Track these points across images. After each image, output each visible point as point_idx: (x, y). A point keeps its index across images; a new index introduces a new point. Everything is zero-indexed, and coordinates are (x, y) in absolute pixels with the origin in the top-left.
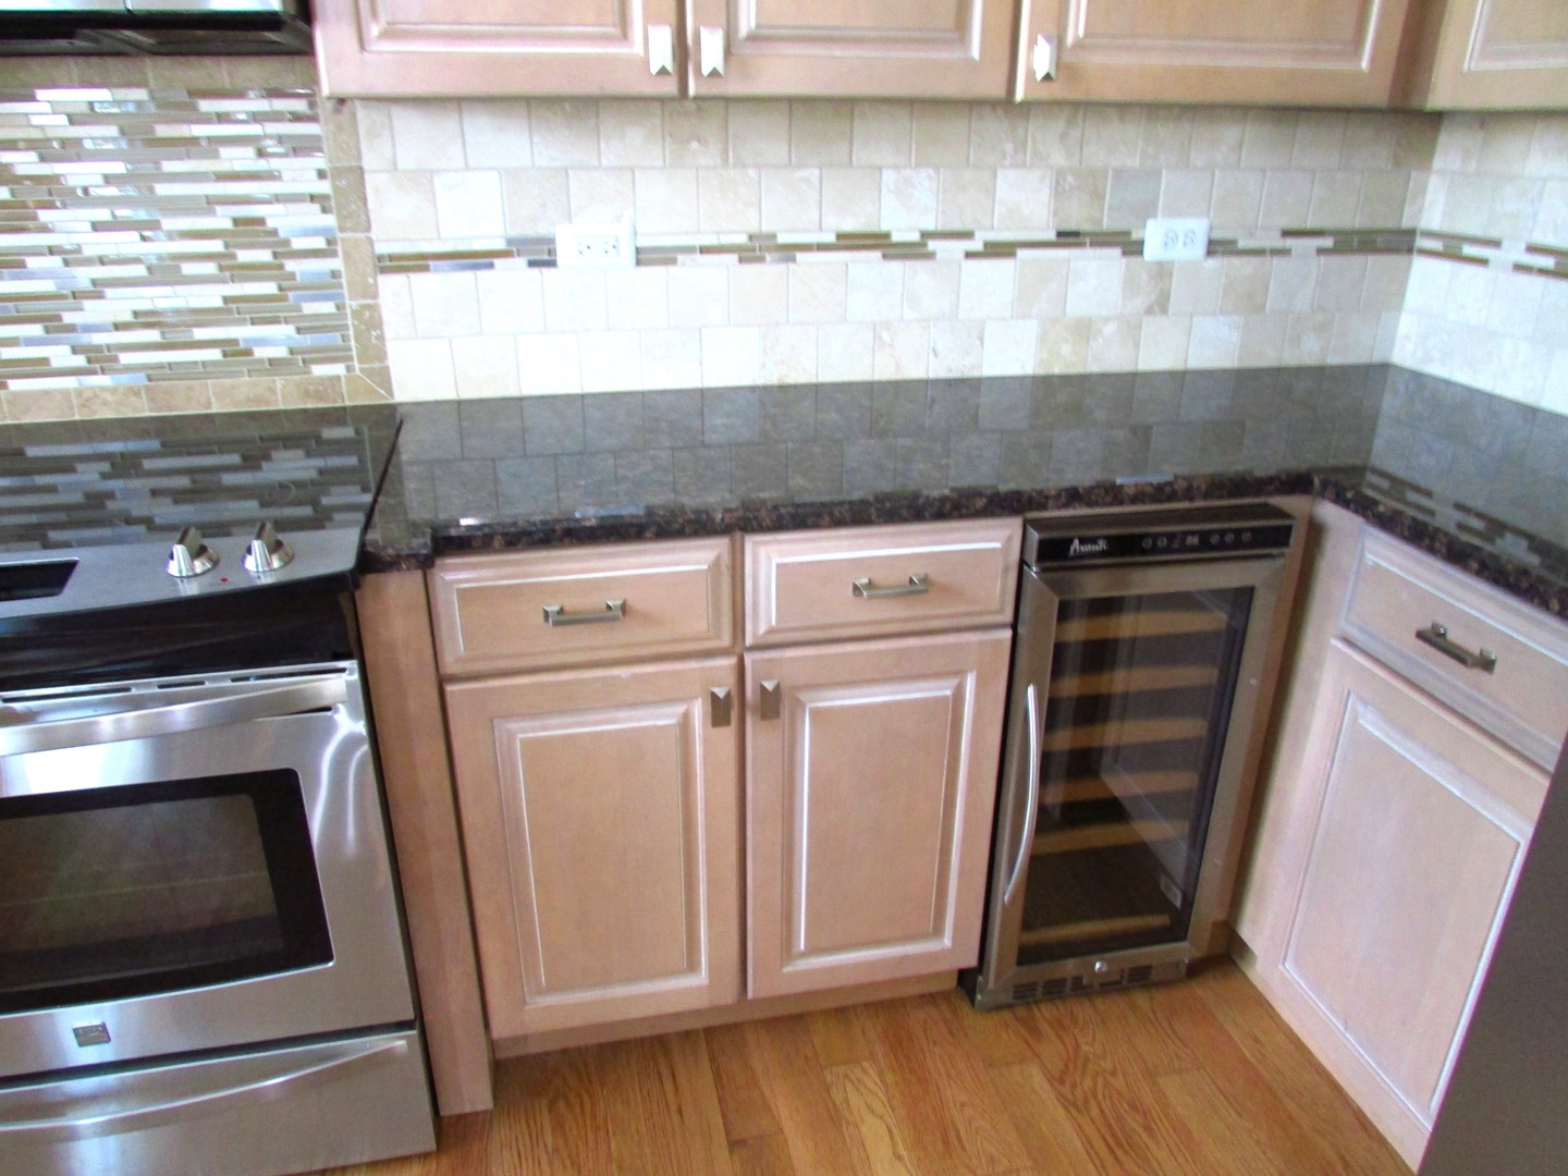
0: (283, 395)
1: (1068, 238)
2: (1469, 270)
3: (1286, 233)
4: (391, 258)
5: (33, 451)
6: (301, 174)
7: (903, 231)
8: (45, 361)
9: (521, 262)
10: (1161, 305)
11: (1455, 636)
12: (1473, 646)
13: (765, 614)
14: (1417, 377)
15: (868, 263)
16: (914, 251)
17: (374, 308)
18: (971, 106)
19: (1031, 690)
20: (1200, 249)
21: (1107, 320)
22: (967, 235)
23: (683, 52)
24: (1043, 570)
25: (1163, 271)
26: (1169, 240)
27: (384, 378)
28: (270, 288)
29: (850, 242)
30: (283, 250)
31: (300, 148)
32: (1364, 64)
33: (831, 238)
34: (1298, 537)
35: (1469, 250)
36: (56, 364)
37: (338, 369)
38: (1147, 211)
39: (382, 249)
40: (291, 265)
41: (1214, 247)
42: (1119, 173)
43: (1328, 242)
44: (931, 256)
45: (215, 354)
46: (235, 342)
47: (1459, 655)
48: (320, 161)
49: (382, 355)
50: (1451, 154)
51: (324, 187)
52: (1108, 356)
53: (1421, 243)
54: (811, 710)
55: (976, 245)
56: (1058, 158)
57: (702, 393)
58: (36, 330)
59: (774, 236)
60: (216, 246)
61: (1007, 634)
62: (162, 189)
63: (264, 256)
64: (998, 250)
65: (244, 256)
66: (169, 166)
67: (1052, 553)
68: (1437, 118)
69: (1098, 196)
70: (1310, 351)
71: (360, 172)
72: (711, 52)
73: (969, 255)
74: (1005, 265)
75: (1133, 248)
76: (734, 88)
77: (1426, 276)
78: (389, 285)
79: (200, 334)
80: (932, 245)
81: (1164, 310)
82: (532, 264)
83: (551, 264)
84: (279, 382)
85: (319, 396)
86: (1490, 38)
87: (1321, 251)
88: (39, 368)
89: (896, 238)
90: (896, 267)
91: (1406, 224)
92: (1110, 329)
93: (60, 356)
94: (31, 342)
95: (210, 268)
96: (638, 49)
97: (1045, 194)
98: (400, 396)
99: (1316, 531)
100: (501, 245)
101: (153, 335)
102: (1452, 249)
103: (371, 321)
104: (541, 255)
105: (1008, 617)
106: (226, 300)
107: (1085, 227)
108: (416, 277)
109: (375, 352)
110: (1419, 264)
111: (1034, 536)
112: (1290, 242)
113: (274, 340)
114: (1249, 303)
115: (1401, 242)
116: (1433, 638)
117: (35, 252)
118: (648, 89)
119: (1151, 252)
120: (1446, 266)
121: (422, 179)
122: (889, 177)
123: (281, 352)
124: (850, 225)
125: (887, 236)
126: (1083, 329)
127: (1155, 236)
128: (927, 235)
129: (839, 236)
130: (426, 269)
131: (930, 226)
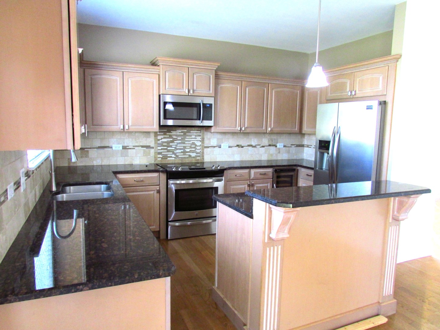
0: (194, 161)
1: (270, 145)
2: (310, 148)
3: (291, 145)
4: (206, 147)
5: (168, 166)
6: (199, 138)
7: (254, 145)
8: (172, 156)
9: (218, 147)
10: (279, 152)
11: (309, 174)
12: (310, 175)
13: (252, 176)
14: (307, 160)
15: (250, 148)
16: (255, 147)
17: (204, 152)
18: (264, 133)
19: (274, 185)
20: (283, 147)
21: (274, 154)
22: (260, 145)
23: (241, 129)
24: (275, 173)
25: (279, 149)
26: (280, 145)
27: (203, 159)
28: (194, 149)
29: (249, 146)
30: (196, 146)
31: (200, 136)
32: (296, 129)
33: (247, 145)
34: (296, 170)
35: (309, 146)
36: (173, 157)
37: (199, 158)
38: (277, 143)
39: (205, 146)
40: (196, 147)
41: (284, 146)
42: (274, 139)
43: (295, 146)
44: (256, 147)
45: (188, 156)
46: (190, 155)
47: (309, 176)
48: (201, 137)
49: (204, 157)
50: (306, 137)
51: (201, 140)
52: (274, 158)
53: (305, 146)
54: (256, 186)
55: (261, 146)
56: (268, 137)
57: (234, 161)
58: (172, 153)
59: (241, 145)
60: (190, 145)
61: (272, 179)
62: (186, 139)
63: (194, 146)
64: (263, 147)
65: (192, 146)
66: (187, 137)
67: (276, 171)
68: (304, 134)
69: (272, 141)
70: (295, 157)
71: (204, 138)
72: (243, 129)
73: (260, 147)
74: (264, 148)
75: (276, 146)
76: (245, 132)
77: (306, 149)
78: (205, 149)
79: (187, 154)
80: (257, 146)
81: (280, 153)
82: (219, 148)
83: (221, 147)
84: (193, 159)
85: (197, 161)
86: (306, 128)
87: (295, 147)
88: (171, 157)
89: (253, 145)
90: (253, 148)
91: (303, 144)
92: (274, 155)
93: (173, 156)
94: (171, 154)
95: (189, 147)
96: (237, 128)
97: (267, 141)
98: (205, 161)
99: (298, 170)
100: (216, 145)
101: (182, 154)
102: (308, 146)
103: (203, 153)
104: (220, 147)
105: (272, 178)
106: (190, 150)
107: (271, 144)
108: (208, 149)
109: (203, 156)
110: (305, 148)
111: (274, 169)
112: (292, 146)
113: (193, 155)
114: (288, 152)
115: (303, 146)
116: (307, 175)
117: (173, 145)
118: (237, 131)
119: (278, 147)
120: (307, 148)
121: (209, 139)
122: (252, 139)
123: (194, 156)
124: (249, 144)
125: (252, 145)
126: (272, 155)
127: (278, 145)
128: (256, 145)
129: (248, 145)
130: (209, 148)
131: (256, 144)
